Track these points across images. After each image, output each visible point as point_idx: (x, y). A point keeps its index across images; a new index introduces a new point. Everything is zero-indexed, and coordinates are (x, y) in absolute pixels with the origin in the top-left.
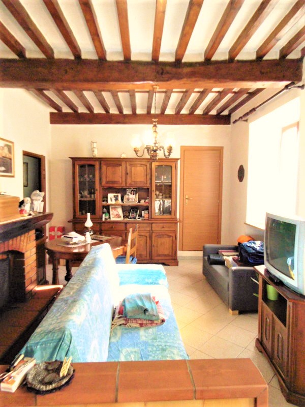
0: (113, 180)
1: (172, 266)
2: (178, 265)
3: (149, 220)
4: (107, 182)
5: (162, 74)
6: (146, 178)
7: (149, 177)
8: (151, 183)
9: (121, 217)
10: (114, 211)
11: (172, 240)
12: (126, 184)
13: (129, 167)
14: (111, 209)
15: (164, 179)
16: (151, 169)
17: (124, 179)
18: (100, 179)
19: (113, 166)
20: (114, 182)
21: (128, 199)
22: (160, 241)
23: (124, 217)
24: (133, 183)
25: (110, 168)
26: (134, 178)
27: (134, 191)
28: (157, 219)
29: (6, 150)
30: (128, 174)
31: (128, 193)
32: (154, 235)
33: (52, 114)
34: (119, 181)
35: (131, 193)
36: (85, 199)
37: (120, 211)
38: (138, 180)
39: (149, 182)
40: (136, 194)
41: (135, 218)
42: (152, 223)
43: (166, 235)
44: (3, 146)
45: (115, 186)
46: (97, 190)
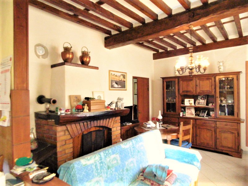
0: (187, 90)
1: (235, 157)
2: (241, 158)
3: (214, 119)
4: (183, 92)
5: (193, 16)
6: (212, 88)
7: (213, 87)
8: (215, 92)
9: (193, 115)
10: (188, 110)
11: (235, 136)
12: (196, 92)
13: (198, 81)
14: (186, 109)
15: (227, 88)
16: (215, 81)
17: (194, 89)
18: (179, 90)
19: (187, 81)
20: (187, 92)
21: (199, 103)
22: (224, 135)
23: (196, 115)
24: (201, 92)
25: (185, 82)
26: (202, 88)
27: (203, 97)
28: (221, 119)
29: (122, 77)
30: (197, 86)
31: (199, 98)
32: (218, 130)
33: (154, 54)
34: (191, 91)
35: (201, 99)
36: (170, 102)
37: (193, 111)
38: (205, 89)
39: (214, 91)
40: (205, 99)
41: (203, 117)
42: (216, 121)
43: (228, 131)
44: (120, 75)
45: (188, 94)
46: (176, 97)
